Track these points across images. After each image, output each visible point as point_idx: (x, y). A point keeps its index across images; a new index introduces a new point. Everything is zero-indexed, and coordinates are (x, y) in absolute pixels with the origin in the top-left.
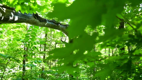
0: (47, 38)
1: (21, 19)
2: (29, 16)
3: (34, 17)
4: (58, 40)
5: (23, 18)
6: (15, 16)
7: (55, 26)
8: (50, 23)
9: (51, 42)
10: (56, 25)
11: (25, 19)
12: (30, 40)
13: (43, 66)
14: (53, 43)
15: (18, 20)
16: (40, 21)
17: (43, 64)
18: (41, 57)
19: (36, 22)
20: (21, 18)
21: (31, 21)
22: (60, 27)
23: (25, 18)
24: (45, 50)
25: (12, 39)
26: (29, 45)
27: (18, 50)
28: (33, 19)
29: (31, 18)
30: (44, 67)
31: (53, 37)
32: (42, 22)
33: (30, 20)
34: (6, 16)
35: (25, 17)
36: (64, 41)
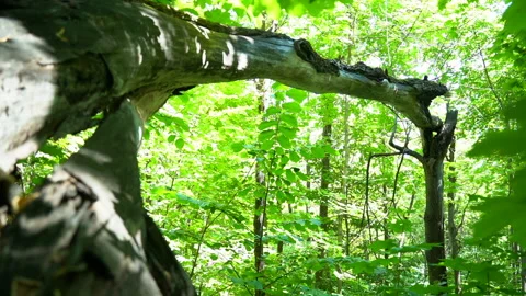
0: (330, 141)
1: (257, 63)
2: (282, 51)
3: (299, 54)
4: (374, 145)
5: (262, 59)
6: (238, 54)
7: (370, 86)
8: (351, 76)
9: (347, 156)
10: (373, 83)
11: (270, 64)
12: (278, 145)
13: (321, 241)
14: (355, 159)
15: (248, 66)
16: (318, 71)
17: (320, 238)
18: (310, 211)
19: (304, 73)
20: (257, 58)
21: (289, 68)
22: (387, 90)
23: (267, 61)
24: (324, 186)
25: (214, 146)
26: (273, 161)
27: (235, 183)
28: (295, 61)
29: (286, 60)
30: (326, 247)
31: (355, 136)
32: (324, 72)
33: (286, 65)
34: (213, 55)
35: (269, 57)
36: (402, 145)
